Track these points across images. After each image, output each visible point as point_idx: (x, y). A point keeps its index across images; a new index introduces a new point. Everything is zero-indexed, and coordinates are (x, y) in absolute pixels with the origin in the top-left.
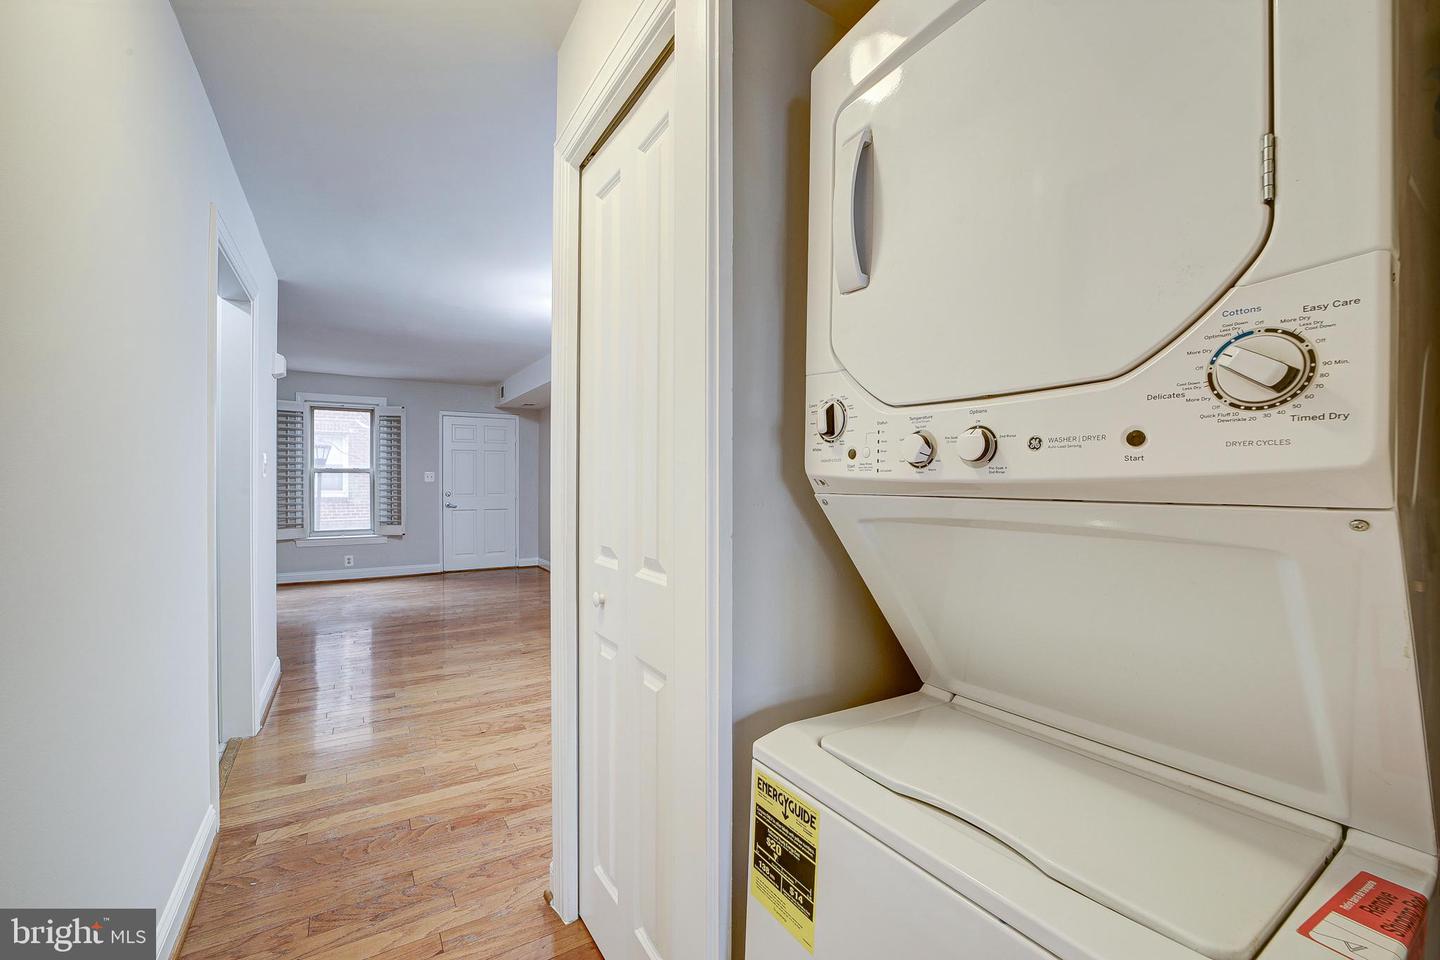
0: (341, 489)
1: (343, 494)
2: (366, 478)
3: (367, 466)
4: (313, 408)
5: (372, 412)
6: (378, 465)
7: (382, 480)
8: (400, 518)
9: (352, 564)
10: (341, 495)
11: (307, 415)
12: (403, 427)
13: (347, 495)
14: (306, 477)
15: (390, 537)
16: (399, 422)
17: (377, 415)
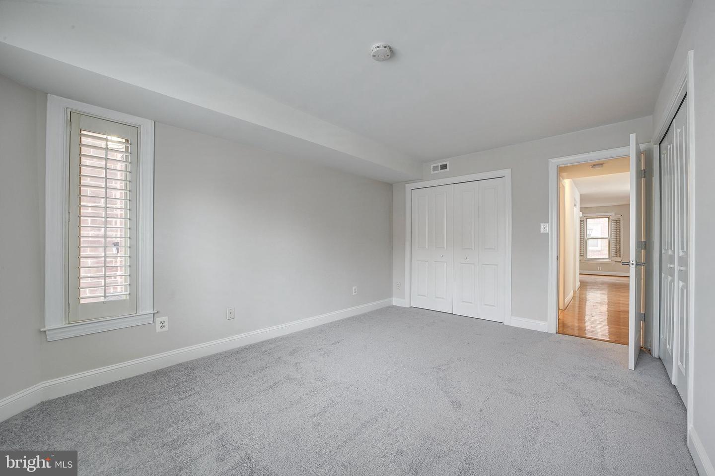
0: (597, 246)
1: (599, 248)
2: (606, 241)
3: (607, 236)
4: (587, 218)
5: (609, 218)
6: (611, 236)
7: (613, 242)
8: (620, 255)
9: (600, 270)
10: (598, 249)
11: (585, 221)
12: (621, 222)
13: (600, 249)
14: (585, 240)
15: (616, 261)
16: (620, 220)
17: (610, 219)
